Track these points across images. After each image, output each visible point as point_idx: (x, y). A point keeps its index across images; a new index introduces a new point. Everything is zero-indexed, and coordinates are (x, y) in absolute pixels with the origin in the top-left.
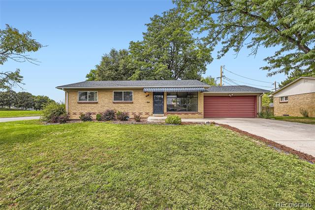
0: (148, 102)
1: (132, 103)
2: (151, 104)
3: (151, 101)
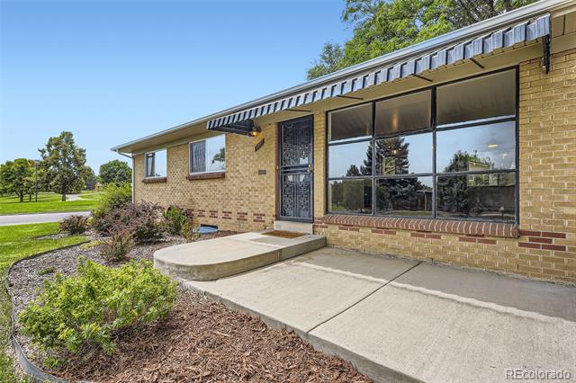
0: (261, 171)
1: (223, 176)
2: (271, 180)
3: (271, 167)
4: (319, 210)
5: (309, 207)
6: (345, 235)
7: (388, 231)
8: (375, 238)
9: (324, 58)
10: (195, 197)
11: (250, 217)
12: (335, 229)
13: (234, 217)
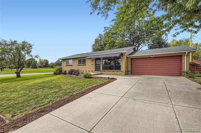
0: (92, 64)
1: (86, 65)
2: (94, 66)
3: (94, 64)
4: (101, 70)
5: (100, 69)
6: (105, 72)
7: (110, 72)
8: (108, 73)
9: (99, 37)
10: (79, 68)
11: (91, 71)
12: (103, 72)
13: (88, 71)
